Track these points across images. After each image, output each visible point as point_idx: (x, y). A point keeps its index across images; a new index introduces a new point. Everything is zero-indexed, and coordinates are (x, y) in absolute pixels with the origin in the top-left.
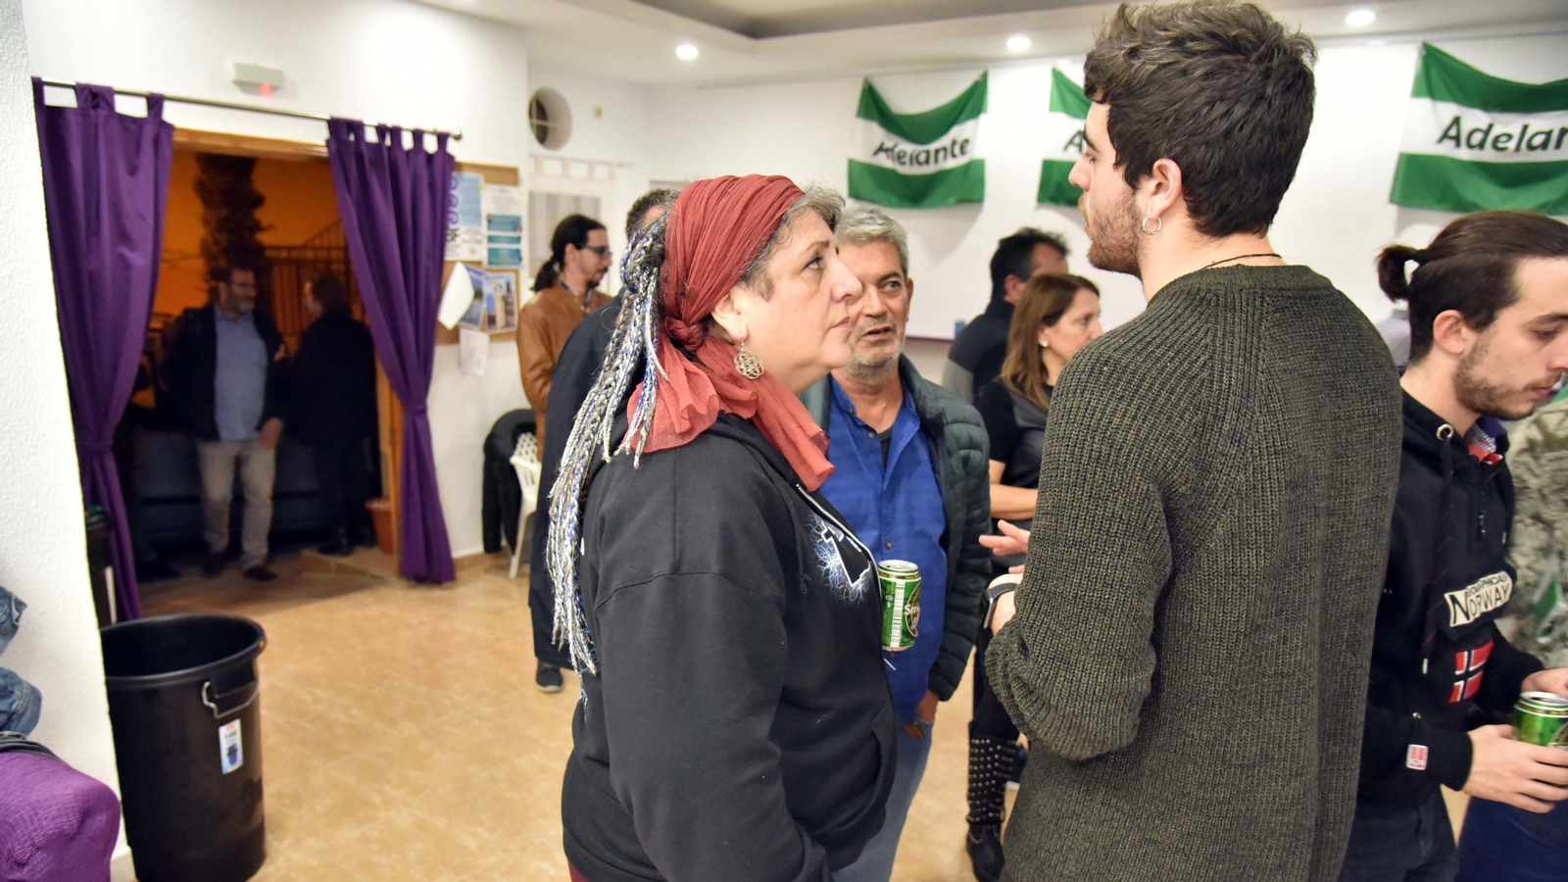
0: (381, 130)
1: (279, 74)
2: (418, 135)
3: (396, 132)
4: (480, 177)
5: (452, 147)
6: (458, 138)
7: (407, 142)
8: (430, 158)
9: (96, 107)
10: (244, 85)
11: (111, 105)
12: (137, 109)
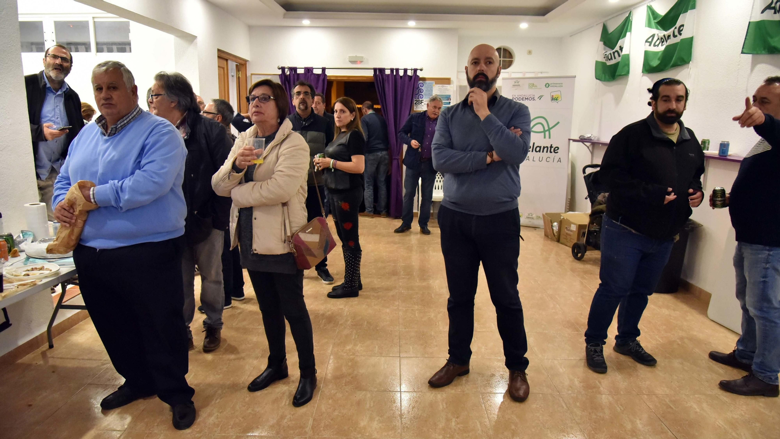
0: (392, 70)
1: (362, 57)
2: (405, 70)
3: (397, 70)
4: (434, 82)
5: (419, 73)
6: (421, 70)
7: (401, 73)
8: (410, 77)
9: (309, 72)
10: (352, 62)
11: (312, 72)
12: (319, 72)
